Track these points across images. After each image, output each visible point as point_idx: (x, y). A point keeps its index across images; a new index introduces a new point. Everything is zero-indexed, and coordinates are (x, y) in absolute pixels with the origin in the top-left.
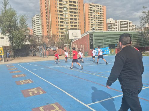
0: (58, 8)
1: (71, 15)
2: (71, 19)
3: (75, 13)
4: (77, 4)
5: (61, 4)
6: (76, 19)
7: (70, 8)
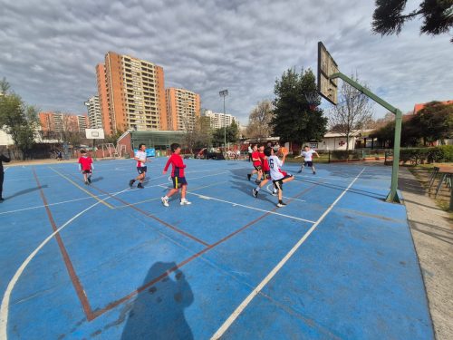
0: (125, 91)
1: (146, 103)
2: (146, 108)
3: (153, 99)
4: (154, 88)
5: (131, 86)
6: (154, 109)
7: (145, 93)
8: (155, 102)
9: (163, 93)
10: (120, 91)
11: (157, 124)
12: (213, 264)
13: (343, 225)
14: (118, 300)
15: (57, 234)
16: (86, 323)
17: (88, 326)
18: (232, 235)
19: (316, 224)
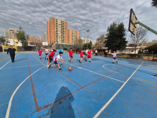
0: (55, 30)
1: (62, 34)
2: (62, 36)
3: (64, 33)
4: (64, 29)
5: (57, 28)
6: (64, 36)
7: (61, 31)
8: (64, 34)
9: (67, 31)
10: (54, 30)
11: (64, 42)
12: (83, 95)
13: (137, 85)
14: (48, 104)
15: (31, 76)
16: (36, 113)
17: (37, 114)
18: (90, 84)
19: (125, 83)
